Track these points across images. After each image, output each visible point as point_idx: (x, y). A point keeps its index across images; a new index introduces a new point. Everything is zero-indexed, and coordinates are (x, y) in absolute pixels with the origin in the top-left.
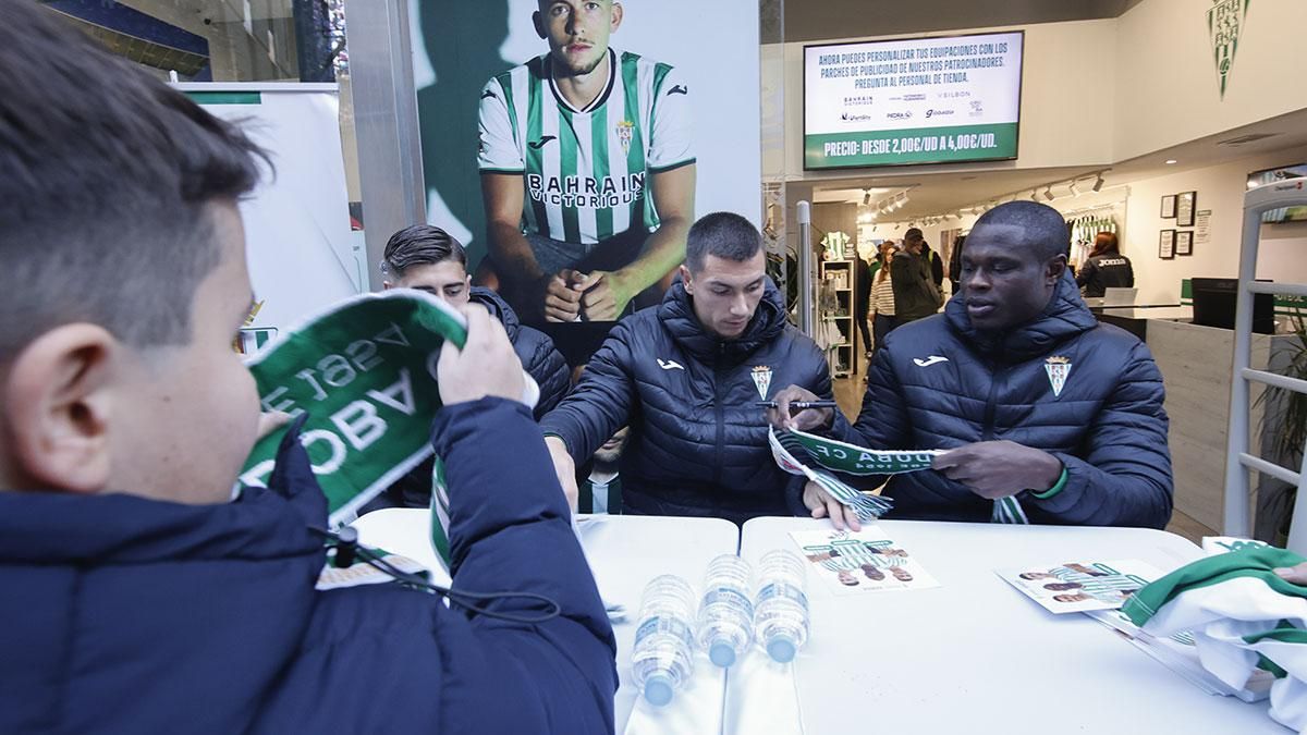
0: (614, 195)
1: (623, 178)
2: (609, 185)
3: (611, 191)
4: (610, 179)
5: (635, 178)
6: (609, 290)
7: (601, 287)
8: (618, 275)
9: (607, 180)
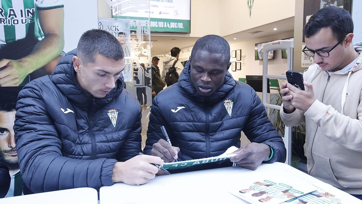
0: (15, 19)
1: (21, 11)
2: (12, 13)
3: (14, 16)
4: (13, 10)
5: (28, 11)
6: (14, 70)
7: (8, 68)
8: (20, 62)
9: (11, 10)
